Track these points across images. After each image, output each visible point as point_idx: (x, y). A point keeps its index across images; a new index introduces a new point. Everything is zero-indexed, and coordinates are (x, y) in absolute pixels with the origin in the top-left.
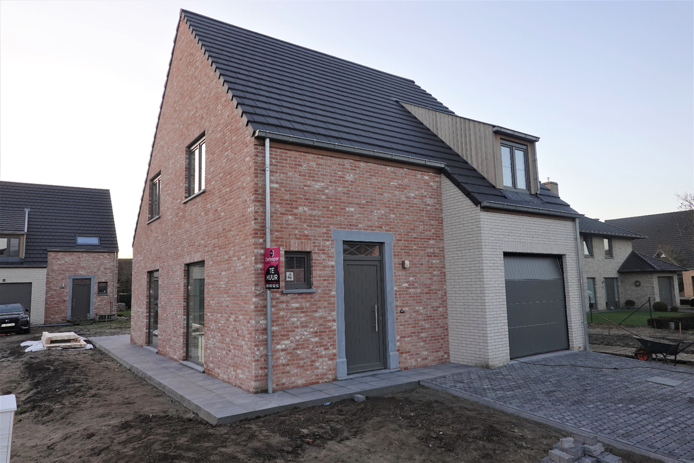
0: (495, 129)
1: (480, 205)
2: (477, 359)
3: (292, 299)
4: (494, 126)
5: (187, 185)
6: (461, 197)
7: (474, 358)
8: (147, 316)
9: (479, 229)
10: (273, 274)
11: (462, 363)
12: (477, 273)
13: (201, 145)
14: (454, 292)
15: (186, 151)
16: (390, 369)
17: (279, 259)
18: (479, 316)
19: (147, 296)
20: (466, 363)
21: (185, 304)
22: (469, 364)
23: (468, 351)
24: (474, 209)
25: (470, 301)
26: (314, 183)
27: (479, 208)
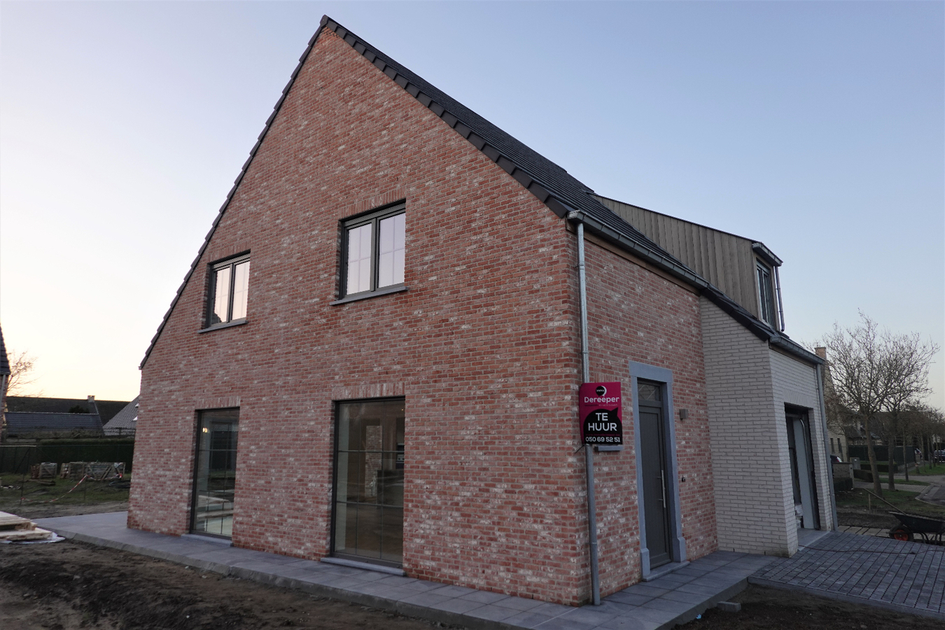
0: (755, 245)
1: (769, 341)
2: (767, 545)
3: (603, 459)
4: (753, 242)
5: (338, 278)
6: (736, 328)
7: (762, 544)
8: (190, 484)
9: (767, 371)
10: (606, 423)
11: (741, 551)
12: (764, 430)
13: (380, 220)
14: (724, 454)
15: (339, 226)
16: (679, 562)
17: (620, 400)
18: (770, 487)
19: (192, 451)
20: (747, 551)
21: (331, 464)
22: (753, 552)
23: (750, 535)
24: (759, 345)
25: (754, 466)
26: (613, 293)
27: (767, 344)
